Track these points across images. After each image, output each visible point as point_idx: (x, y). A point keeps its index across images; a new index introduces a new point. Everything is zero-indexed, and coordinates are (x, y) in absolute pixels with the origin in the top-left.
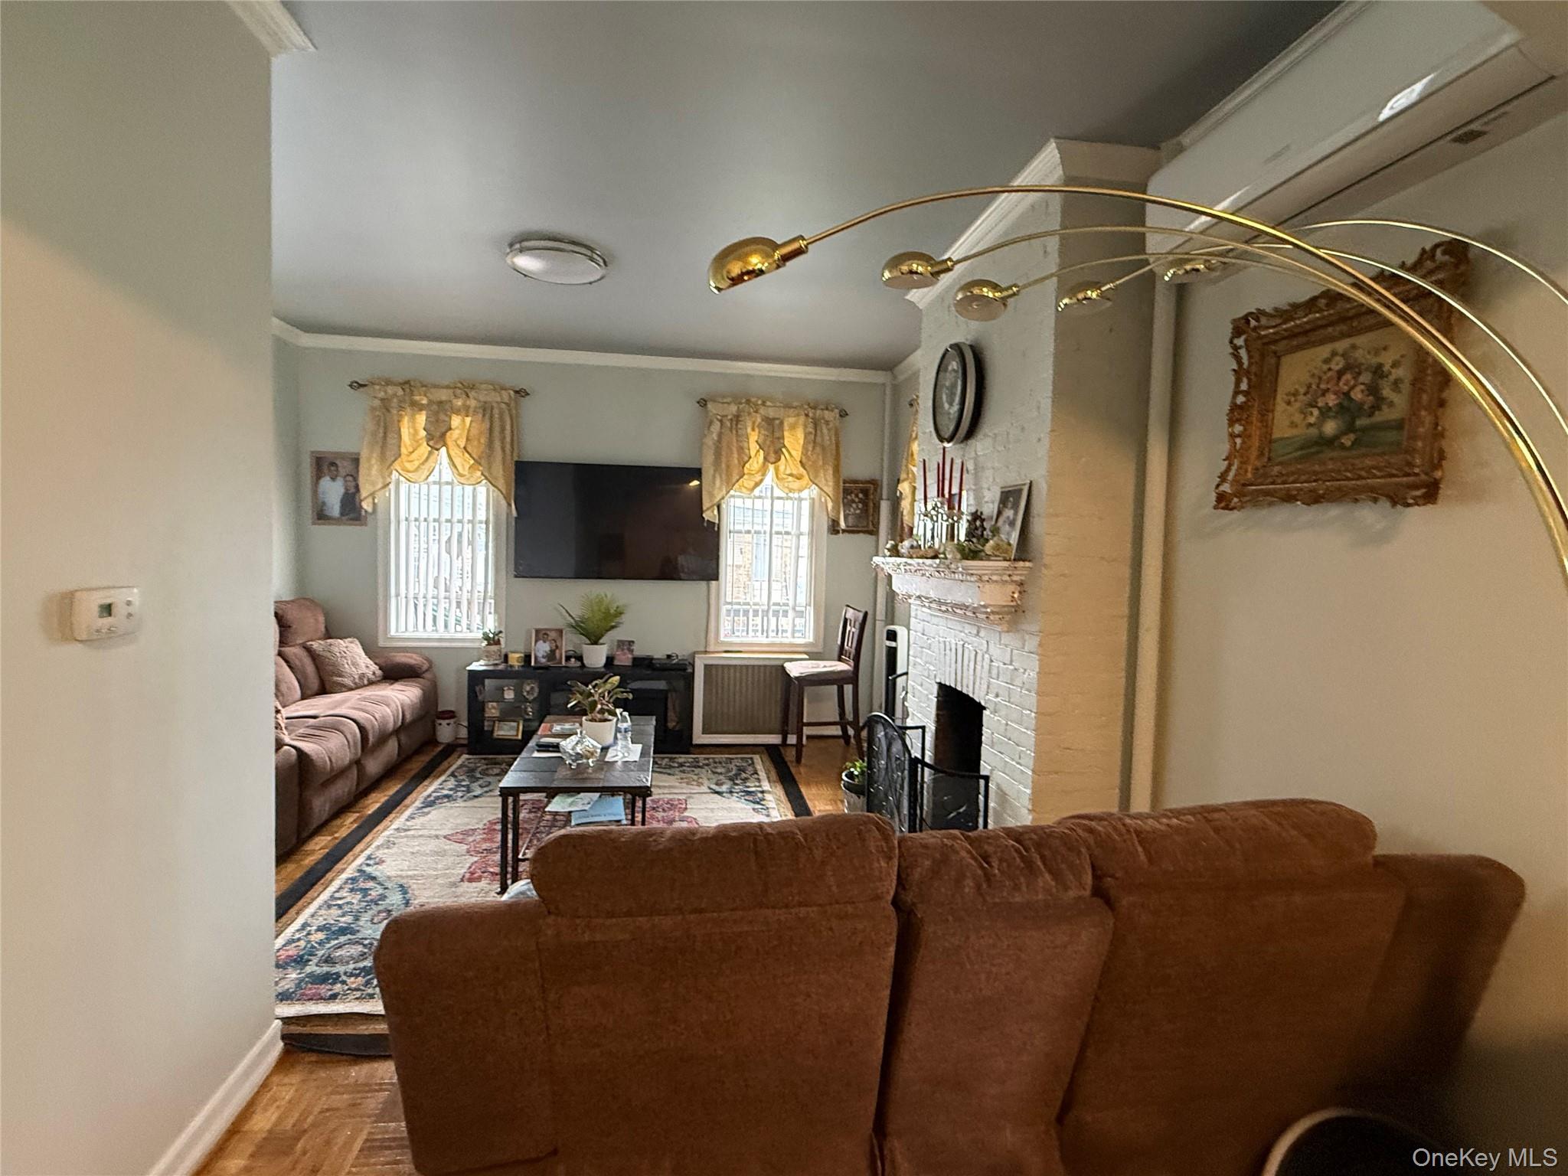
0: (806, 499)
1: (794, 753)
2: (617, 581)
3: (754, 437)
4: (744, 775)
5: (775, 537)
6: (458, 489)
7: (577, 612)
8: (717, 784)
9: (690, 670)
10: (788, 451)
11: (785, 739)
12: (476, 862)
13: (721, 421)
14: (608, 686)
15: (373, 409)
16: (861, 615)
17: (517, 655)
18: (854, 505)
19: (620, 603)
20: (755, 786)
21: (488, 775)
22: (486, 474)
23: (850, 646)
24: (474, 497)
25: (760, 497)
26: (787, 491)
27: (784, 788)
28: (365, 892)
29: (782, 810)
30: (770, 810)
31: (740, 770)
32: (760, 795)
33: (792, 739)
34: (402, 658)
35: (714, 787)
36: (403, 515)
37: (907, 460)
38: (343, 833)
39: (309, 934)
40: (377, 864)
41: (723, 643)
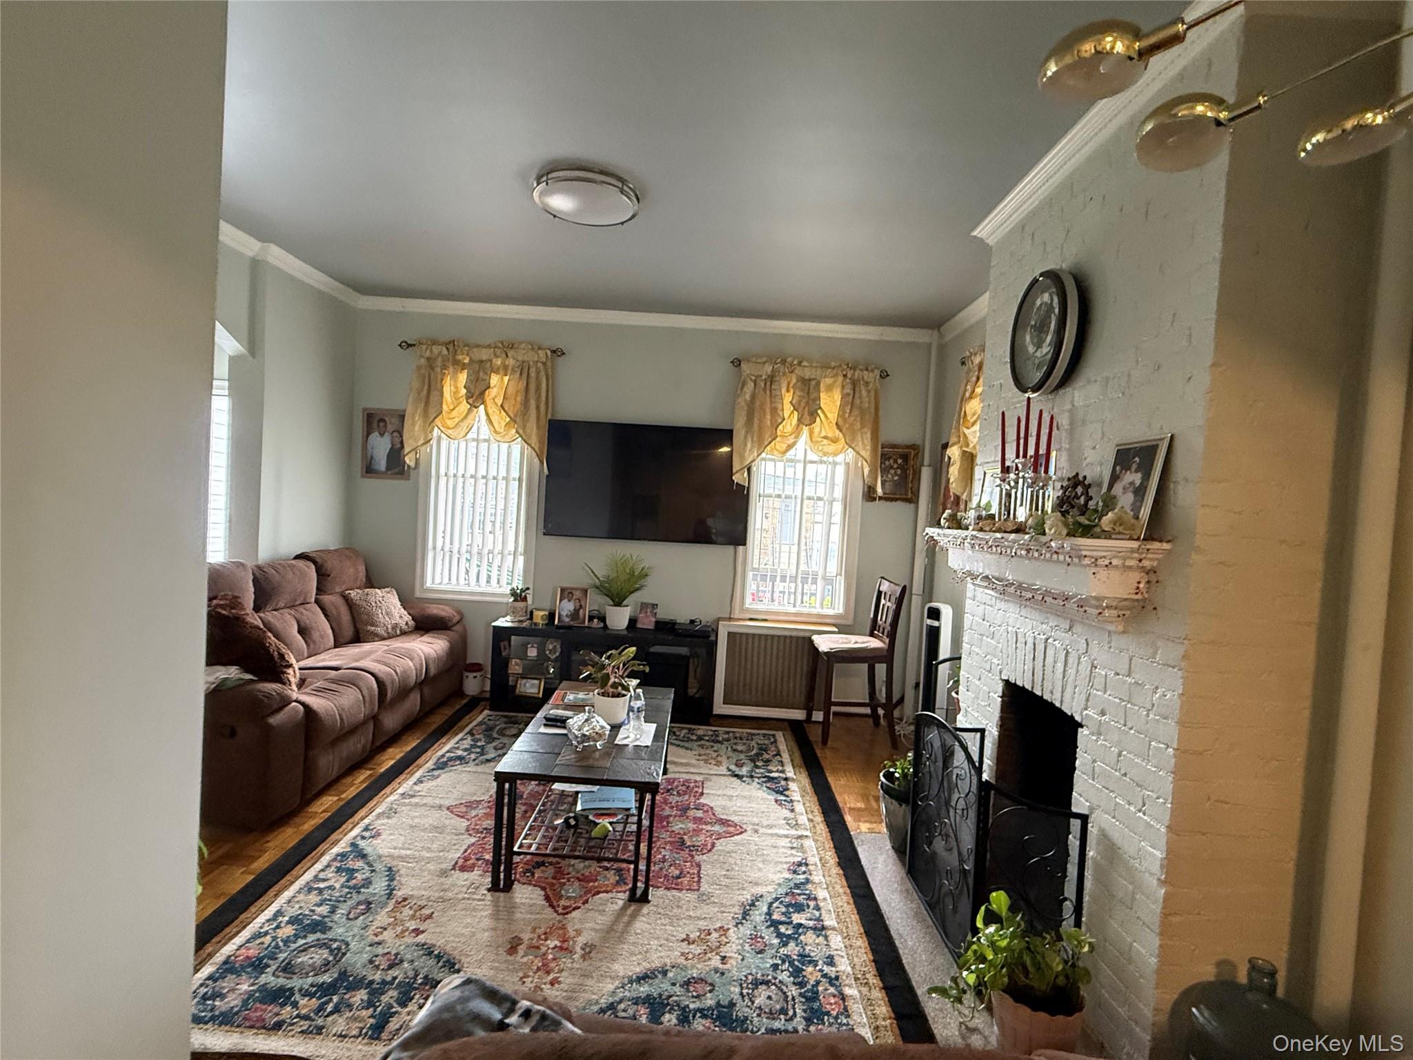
0: (840, 464)
1: (820, 732)
2: (643, 542)
3: (788, 398)
4: (766, 756)
5: (806, 502)
6: (494, 446)
7: (602, 572)
8: (737, 765)
9: (713, 638)
10: (823, 412)
11: (809, 715)
12: (473, 844)
13: (755, 382)
14: (623, 658)
15: (419, 368)
16: (899, 590)
17: (542, 613)
18: (892, 471)
19: (646, 564)
20: (777, 771)
21: (504, 735)
22: (521, 431)
23: (884, 620)
24: (509, 455)
25: (792, 461)
26: (821, 454)
27: (810, 775)
28: (351, 872)
29: (808, 804)
30: (795, 804)
31: (760, 749)
32: (783, 783)
33: (818, 716)
34: (435, 610)
35: (733, 767)
36: (442, 471)
37: (958, 422)
38: (351, 793)
39: (278, 927)
40: (373, 837)
41: (748, 610)
